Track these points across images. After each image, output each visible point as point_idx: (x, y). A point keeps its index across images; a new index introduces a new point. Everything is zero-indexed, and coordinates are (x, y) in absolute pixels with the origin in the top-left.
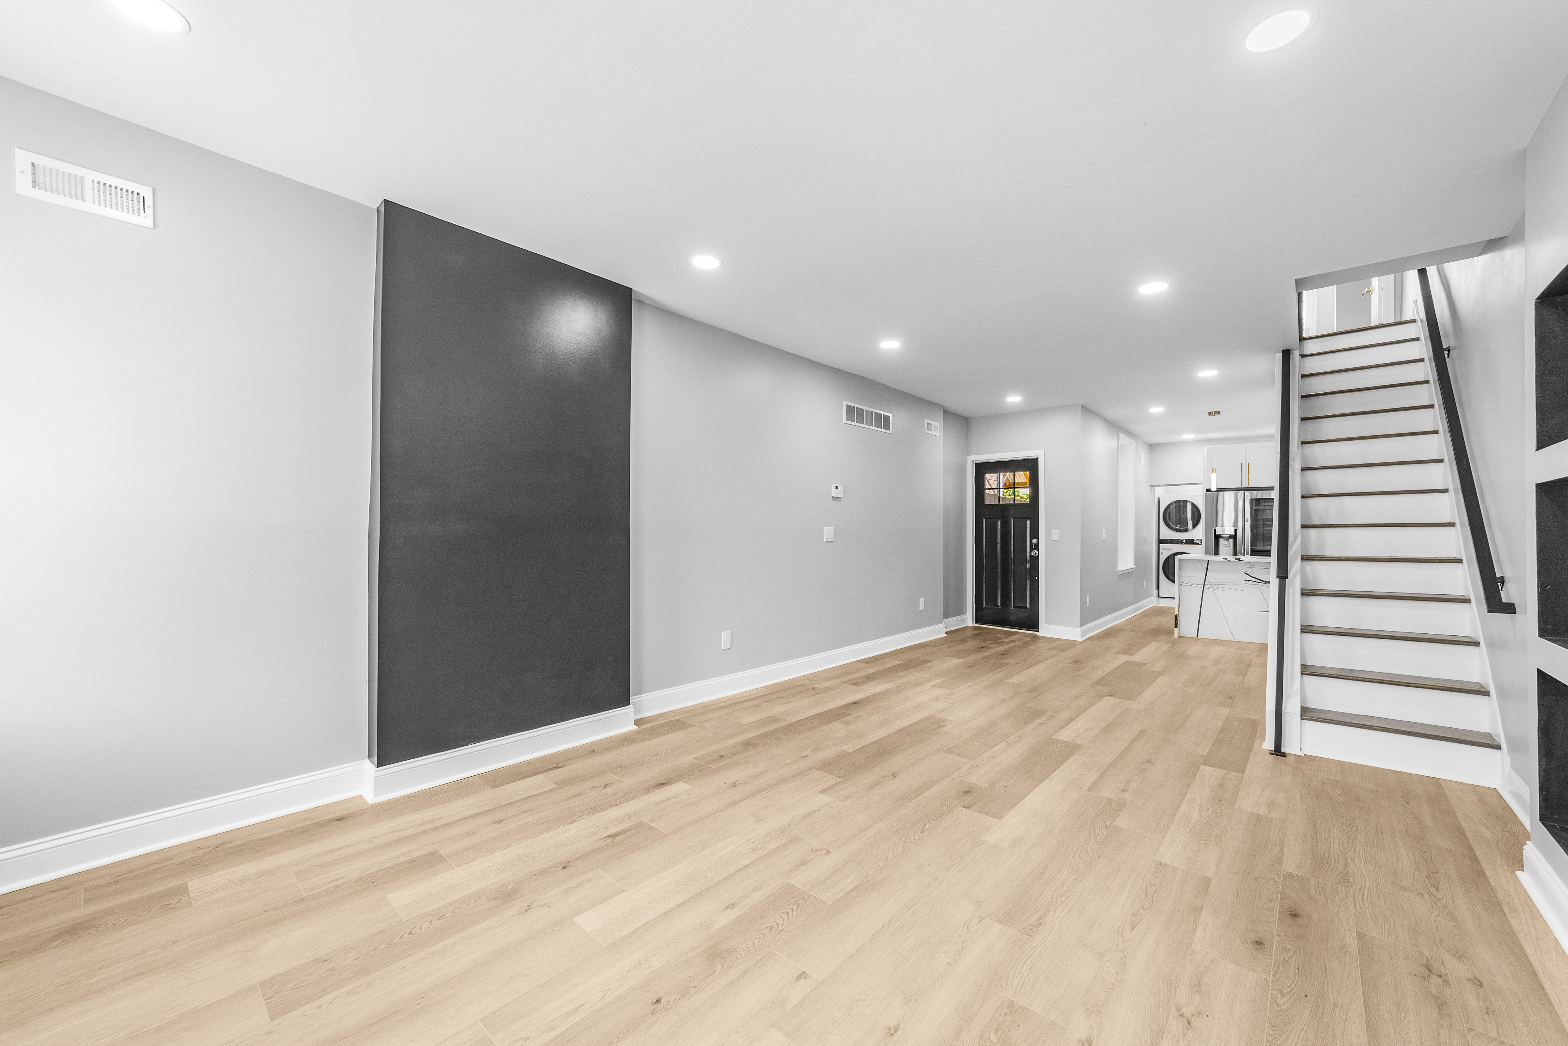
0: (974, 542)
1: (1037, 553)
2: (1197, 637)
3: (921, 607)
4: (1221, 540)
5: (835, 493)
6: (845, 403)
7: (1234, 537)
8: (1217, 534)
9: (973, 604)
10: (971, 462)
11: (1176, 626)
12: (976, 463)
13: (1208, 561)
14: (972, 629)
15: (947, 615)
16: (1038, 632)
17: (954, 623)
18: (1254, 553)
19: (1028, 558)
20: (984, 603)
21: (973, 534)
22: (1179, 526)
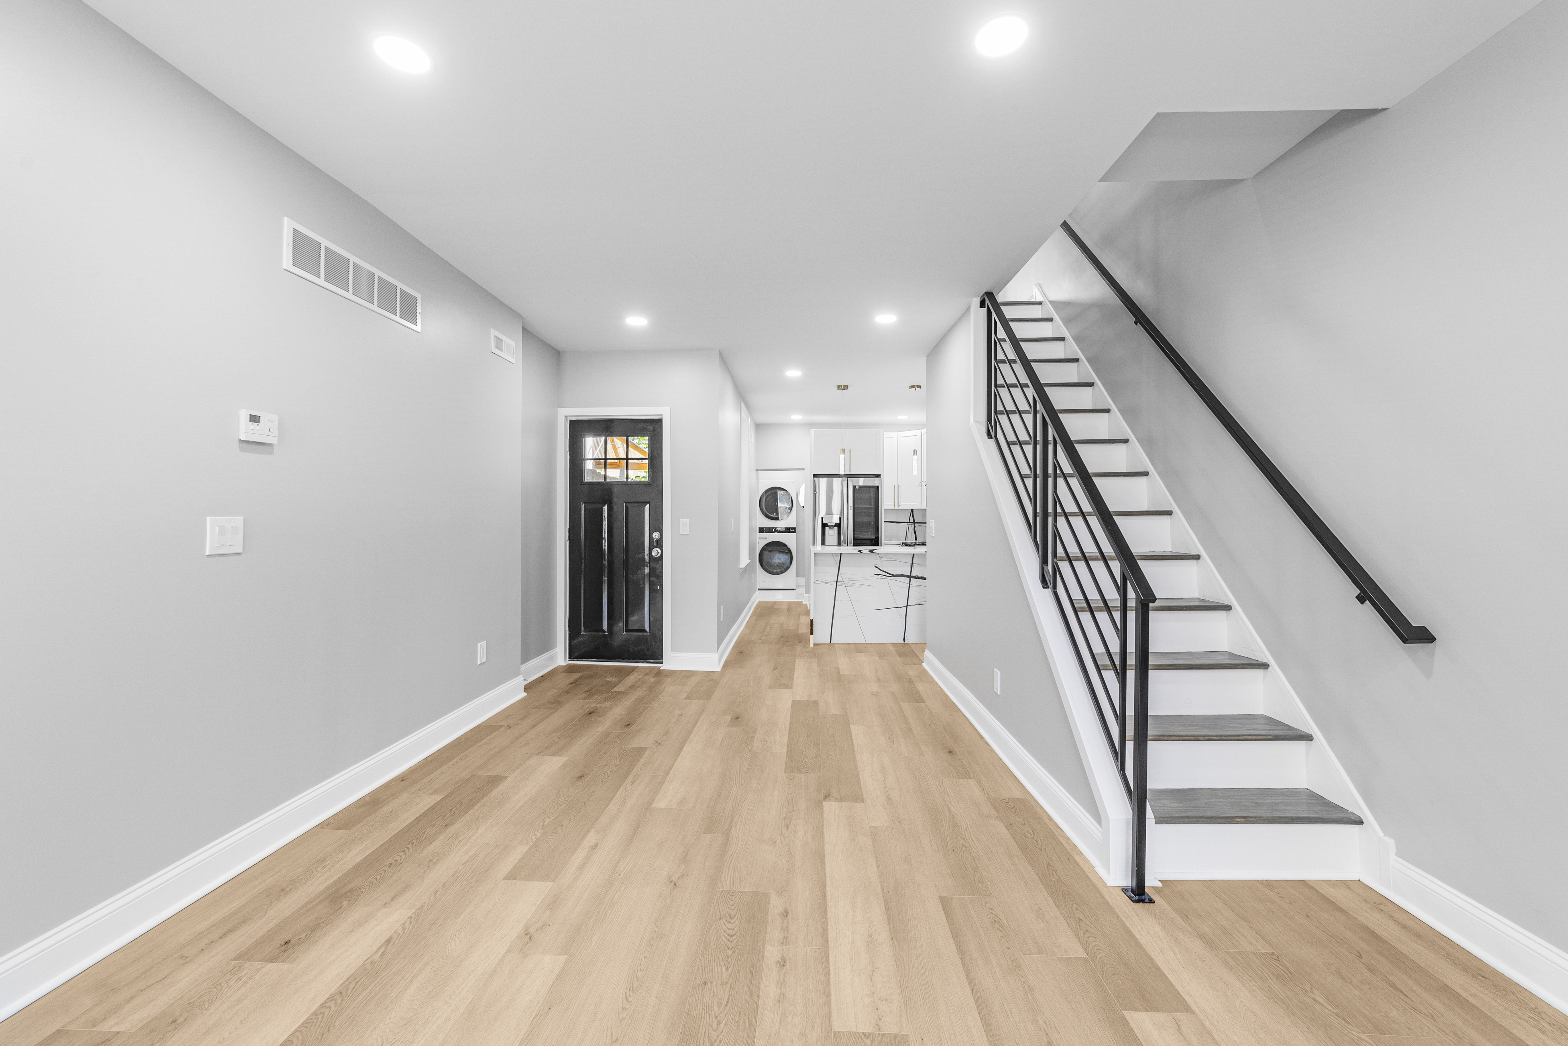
0: (567, 538)
1: (660, 551)
2: (830, 642)
3: (481, 658)
4: (827, 528)
5: (247, 431)
6: (288, 226)
7: (839, 526)
8: (824, 522)
9: (565, 631)
10: (564, 418)
11: (812, 633)
12: (571, 421)
13: (841, 554)
14: (563, 672)
15: (526, 657)
16: (662, 663)
17: (538, 667)
18: (857, 542)
19: (647, 558)
20: (583, 629)
21: (566, 526)
22: (775, 514)
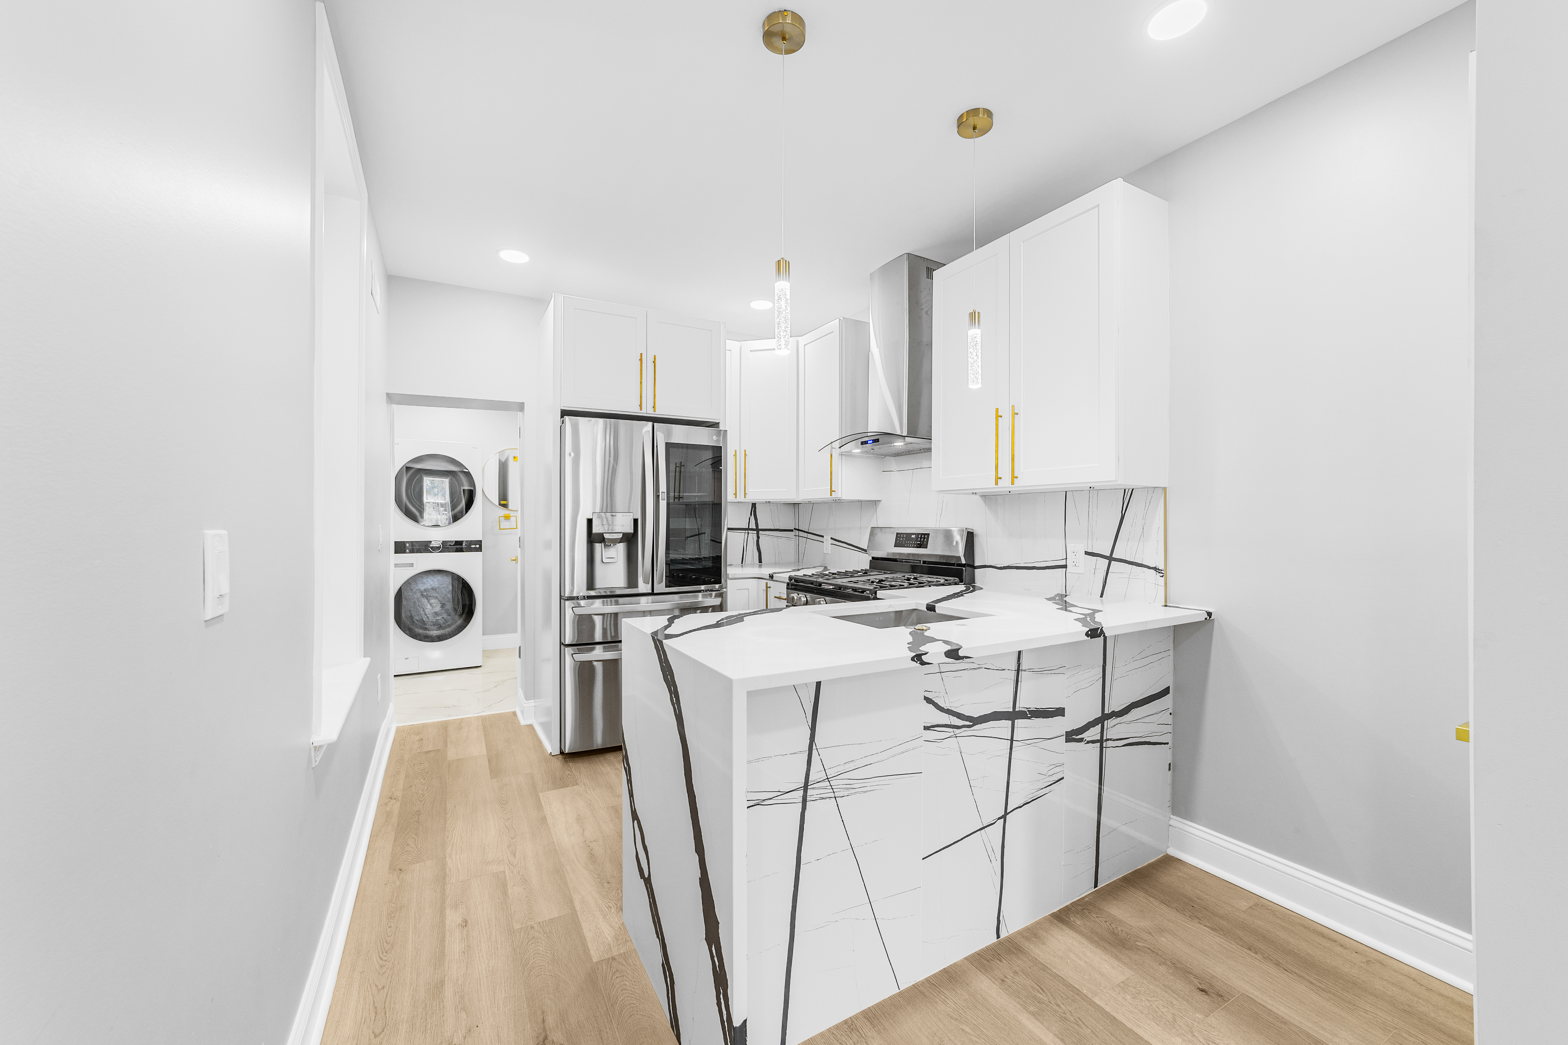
4: (601, 544)
8: (594, 531)
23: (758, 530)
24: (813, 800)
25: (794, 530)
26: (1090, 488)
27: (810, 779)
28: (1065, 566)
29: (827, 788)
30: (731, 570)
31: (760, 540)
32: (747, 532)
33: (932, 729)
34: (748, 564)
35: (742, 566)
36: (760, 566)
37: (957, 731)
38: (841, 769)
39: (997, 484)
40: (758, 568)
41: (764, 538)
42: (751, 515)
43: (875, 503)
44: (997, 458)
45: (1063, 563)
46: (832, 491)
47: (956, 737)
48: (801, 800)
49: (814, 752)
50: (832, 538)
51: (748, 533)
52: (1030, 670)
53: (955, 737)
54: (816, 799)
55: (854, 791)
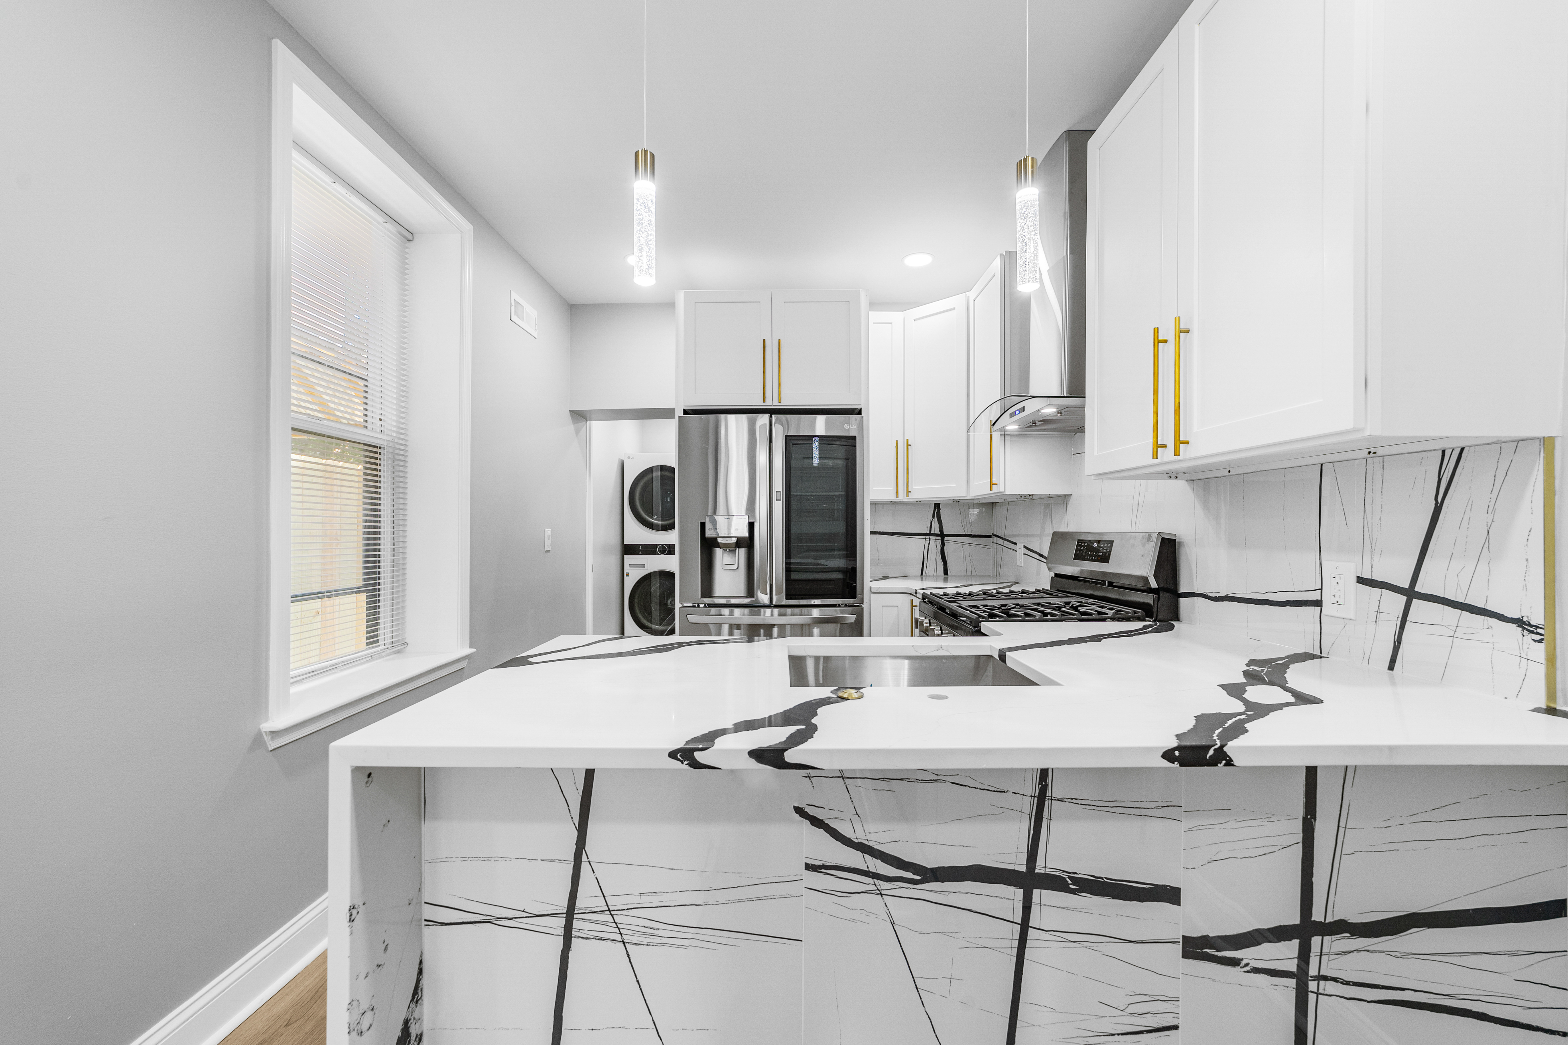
4: (718, 552)
8: (707, 535)
23: (942, 535)
24: (582, 938)
25: (992, 536)
26: (1369, 453)
27: (578, 905)
28: (1318, 603)
29: (609, 924)
30: (869, 582)
31: (945, 547)
32: (928, 537)
33: (823, 870)
34: (930, 576)
35: (922, 578)
36: (946, 580)
37: (883, 885)
38: (635, 901)
39: (1155, 456)
40: (943, 583)
41: (951, 546)
42: (933, 517)
43: (1065, 498)
44: (1156, 413)
45: (1316, 596)
46: (992, 484)
47: (882, 895)
48: (561, 931)
49: (585, 866)
50: (1025, 547)
51: (930, 539)
52: (1074, 801)
53: (877, 894)
54: (589, 936)
55: (658, 940)
